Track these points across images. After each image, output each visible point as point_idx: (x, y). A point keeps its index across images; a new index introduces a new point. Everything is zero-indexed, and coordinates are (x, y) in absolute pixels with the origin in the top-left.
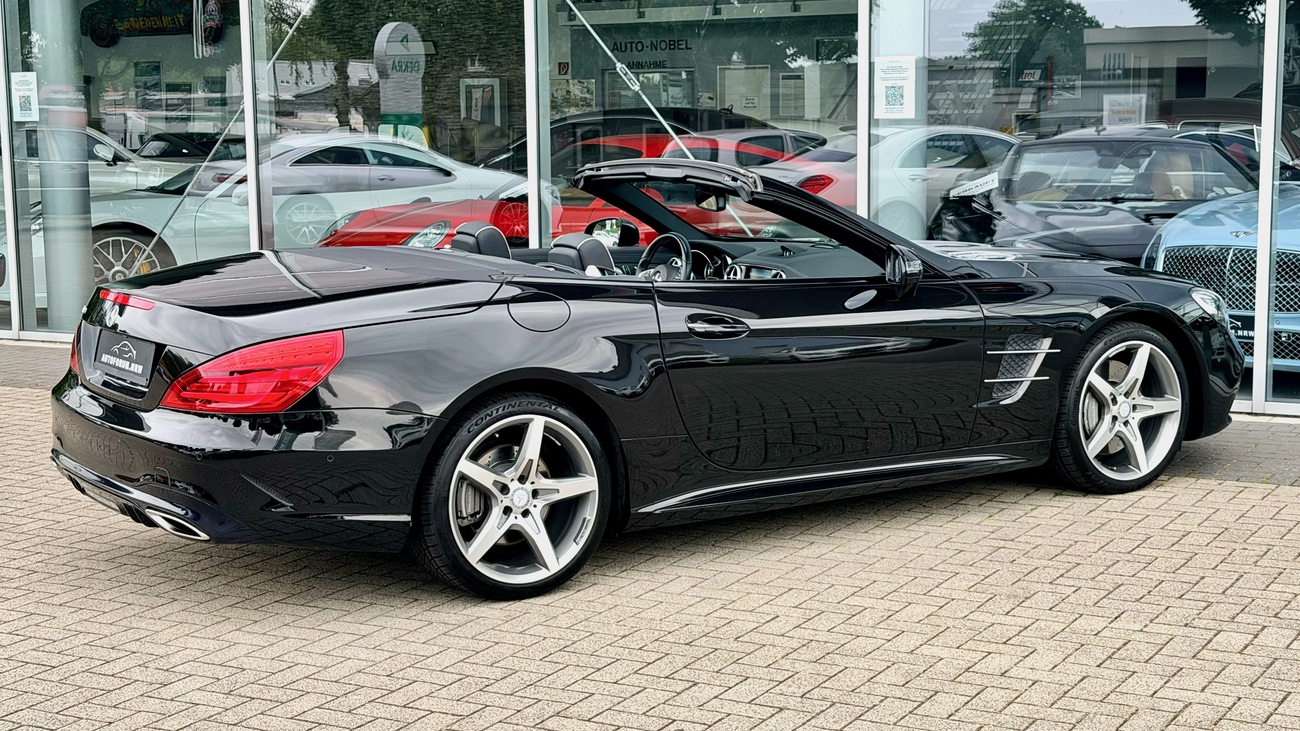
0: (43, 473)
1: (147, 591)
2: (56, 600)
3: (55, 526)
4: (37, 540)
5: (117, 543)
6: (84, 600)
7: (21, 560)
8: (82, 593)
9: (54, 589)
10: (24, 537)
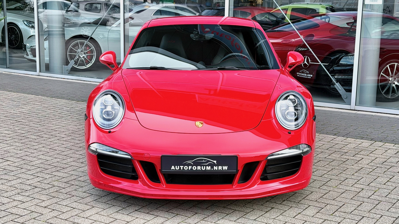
0: (43, 136)
1: (81, 201)
2: (43, 204)
3: (46, 163)
4: (38, 170)
5: (70, 173)
6: (55, 204)
7: (31, 180)
8: (55, 200)
9: (44, 198)
10: (33, 168)
